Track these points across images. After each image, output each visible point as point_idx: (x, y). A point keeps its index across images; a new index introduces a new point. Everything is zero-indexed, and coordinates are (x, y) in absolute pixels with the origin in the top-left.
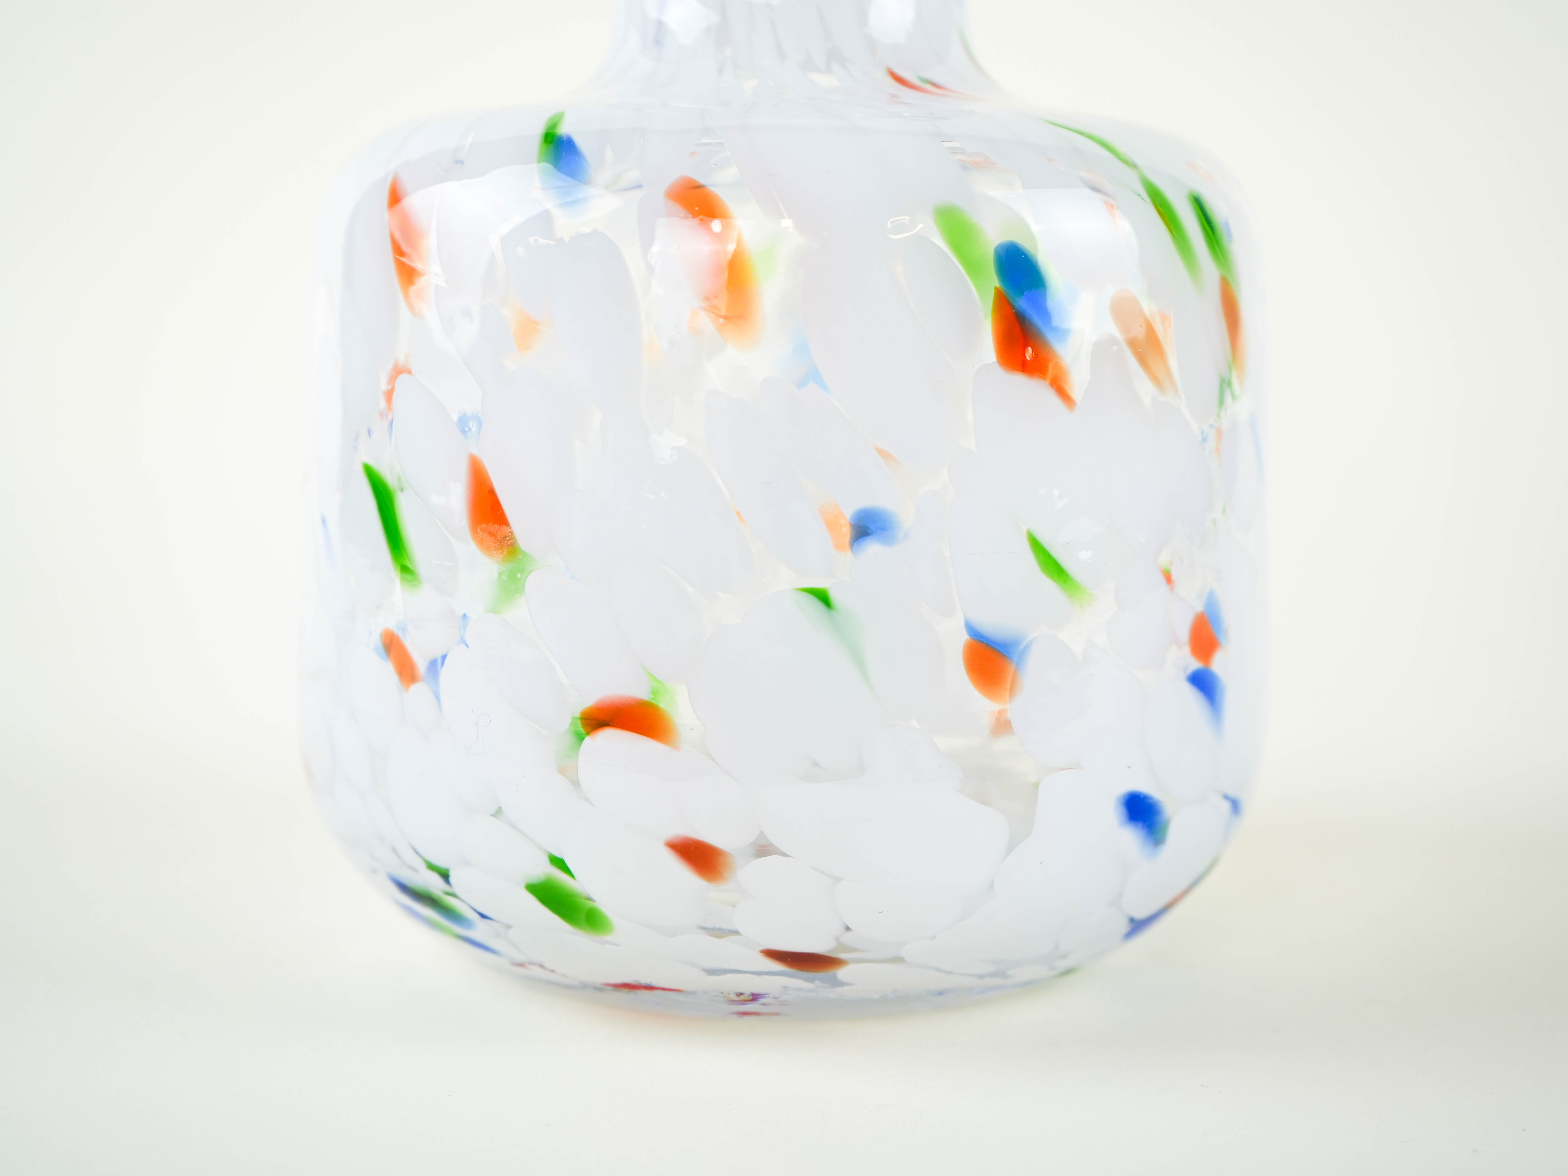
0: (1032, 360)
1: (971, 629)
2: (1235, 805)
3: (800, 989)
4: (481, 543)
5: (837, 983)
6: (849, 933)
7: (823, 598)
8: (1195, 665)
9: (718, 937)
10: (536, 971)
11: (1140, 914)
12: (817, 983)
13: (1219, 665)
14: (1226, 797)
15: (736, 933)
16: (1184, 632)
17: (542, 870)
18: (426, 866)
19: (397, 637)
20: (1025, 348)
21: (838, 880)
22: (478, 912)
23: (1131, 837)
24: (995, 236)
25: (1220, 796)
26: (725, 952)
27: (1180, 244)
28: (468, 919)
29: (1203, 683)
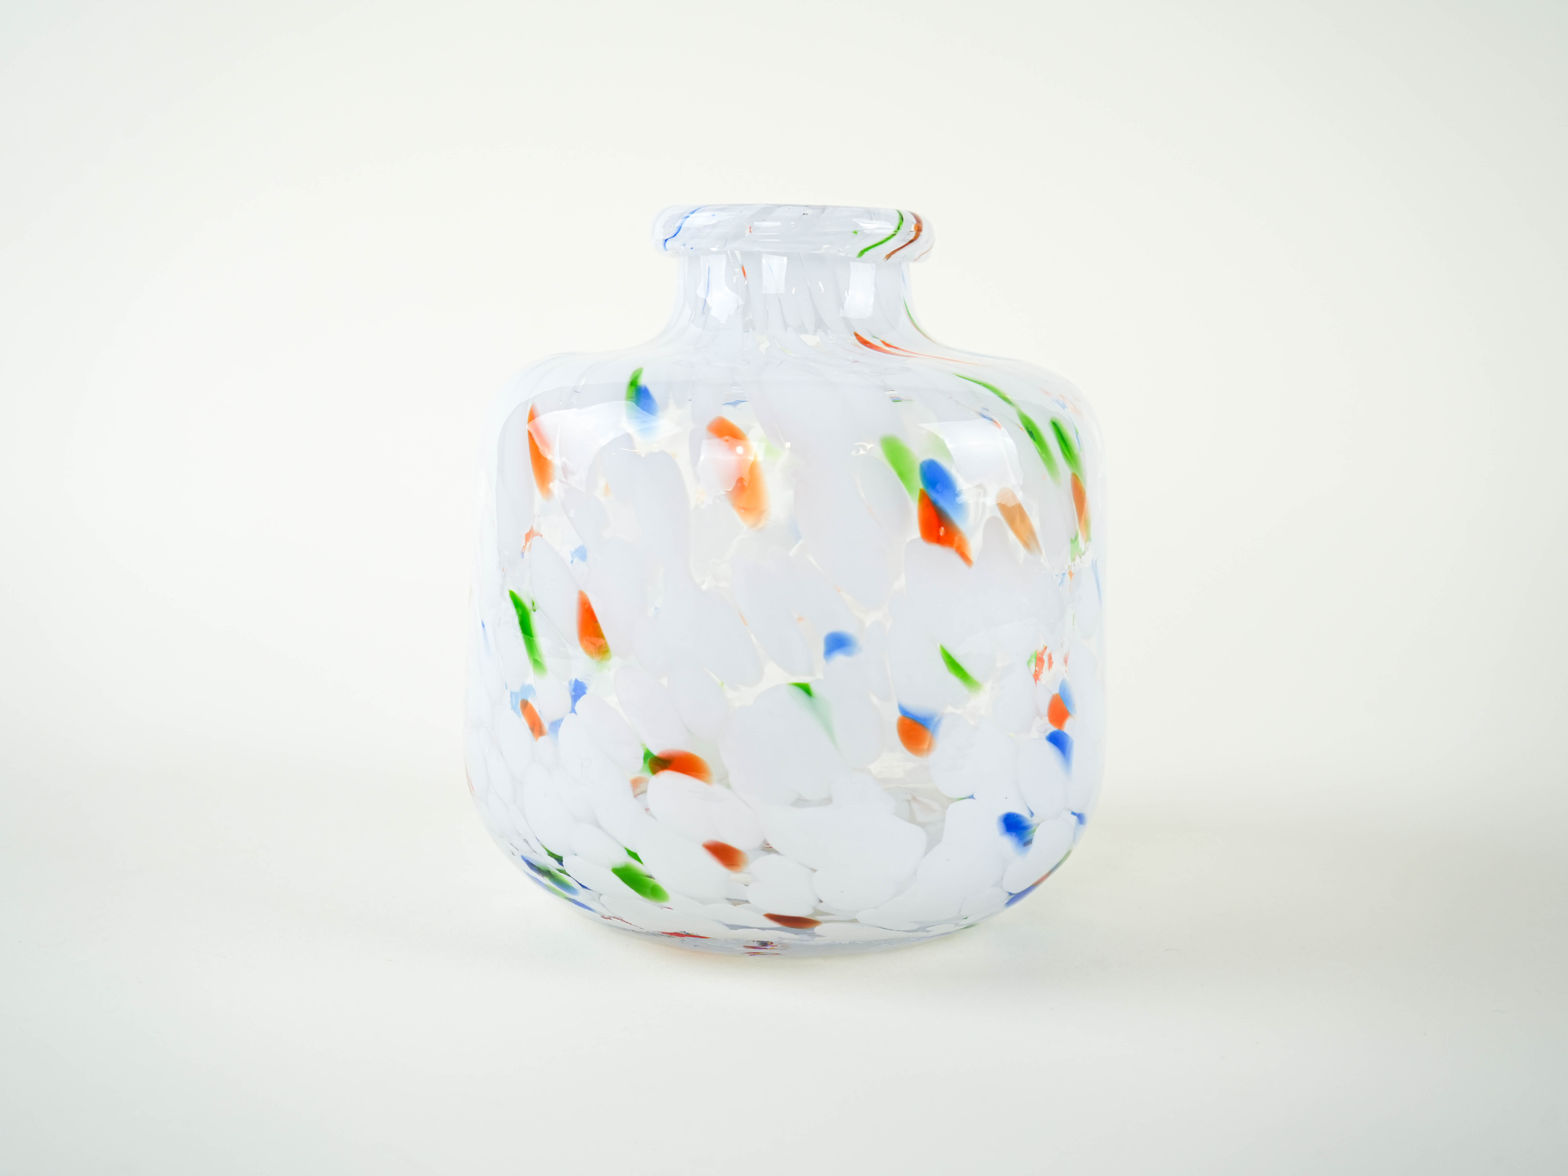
0: (944, 536)
1: (902, 709)
2: (1080, 818)
3: (792, 940)
4: (586, 649)
5: (814, 935)
6: (821, 904)
7: (806, 689)
8: (1052, 729)
9: (736, 905)
10: (618, 922)
11: (1016, 891)
12: (803, 935)
13: (1069, 728)
14: (1073, 814)
15: (747, 902)
16: (1045, 708)
17: (623, 859)
18: (546, 853)
19: (531, 705)
20: (939, 526)
21: (814, 871)
22: (580, 884)
23: (1007, 843)
24: (920, 454)
25: (1070, 813)
26: (739, 915)
27: (1043, 455)
28: (573, 888)
29: (1058, 740)
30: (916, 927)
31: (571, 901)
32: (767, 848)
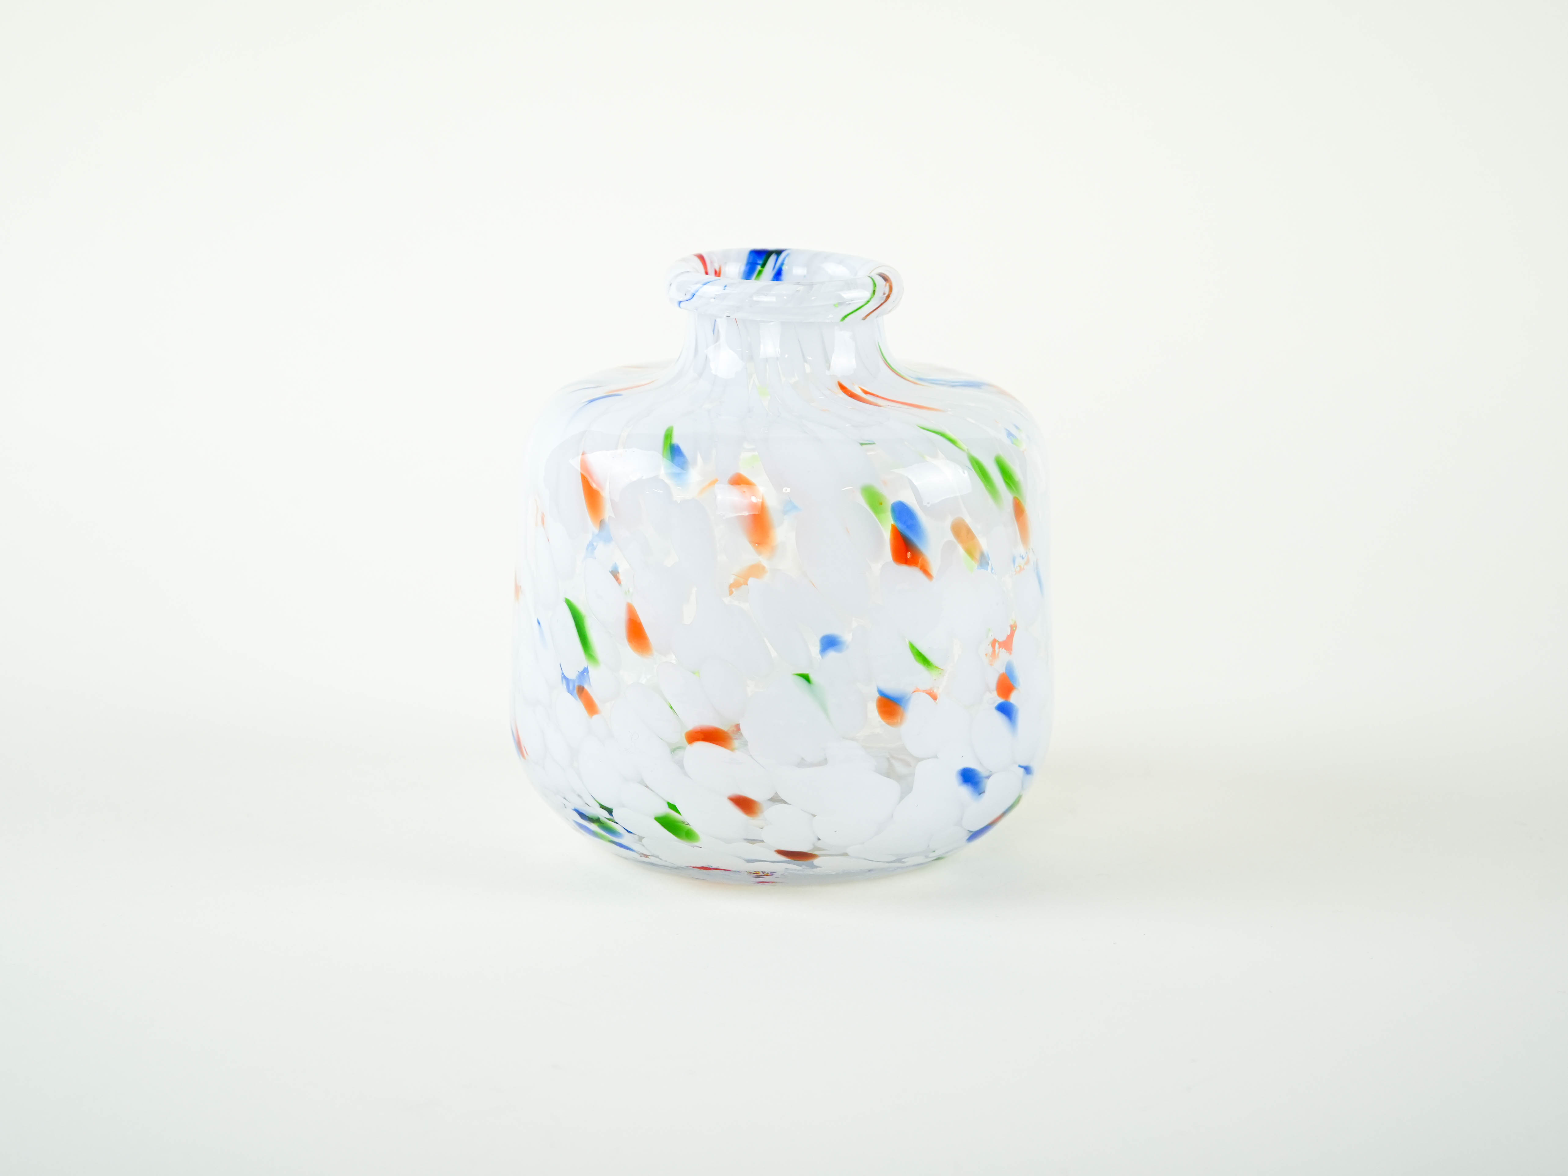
0: (911, 558)
1: (880, 692)
2: (1027, 770)
3: (795, 870)
4: (634, 648)
5: (814, 867)
6: (820, 842)
7: (806, 678)
8: (1000, 700)
9: (753, 844)
10: (652, 860)
11: (975, 830)
12: (804, 866)
13: (1014, 699)
14: (1020, 766)
15: (762, 841)
16: (993, 682)
17: (664, 810)
18: (599, 806)
19: (586, 691)
20: (907, 552)
21: (814, 816)
22: (626, 830)
23: (965, 791)
24: (892, 498)
25: (1017, 766)
26: (756, 851)
27: (989, 487)
28: (620, 833)
29: (1006, 710)
30: (894, 858)
31: (616, 845)
32: (776, 799)
